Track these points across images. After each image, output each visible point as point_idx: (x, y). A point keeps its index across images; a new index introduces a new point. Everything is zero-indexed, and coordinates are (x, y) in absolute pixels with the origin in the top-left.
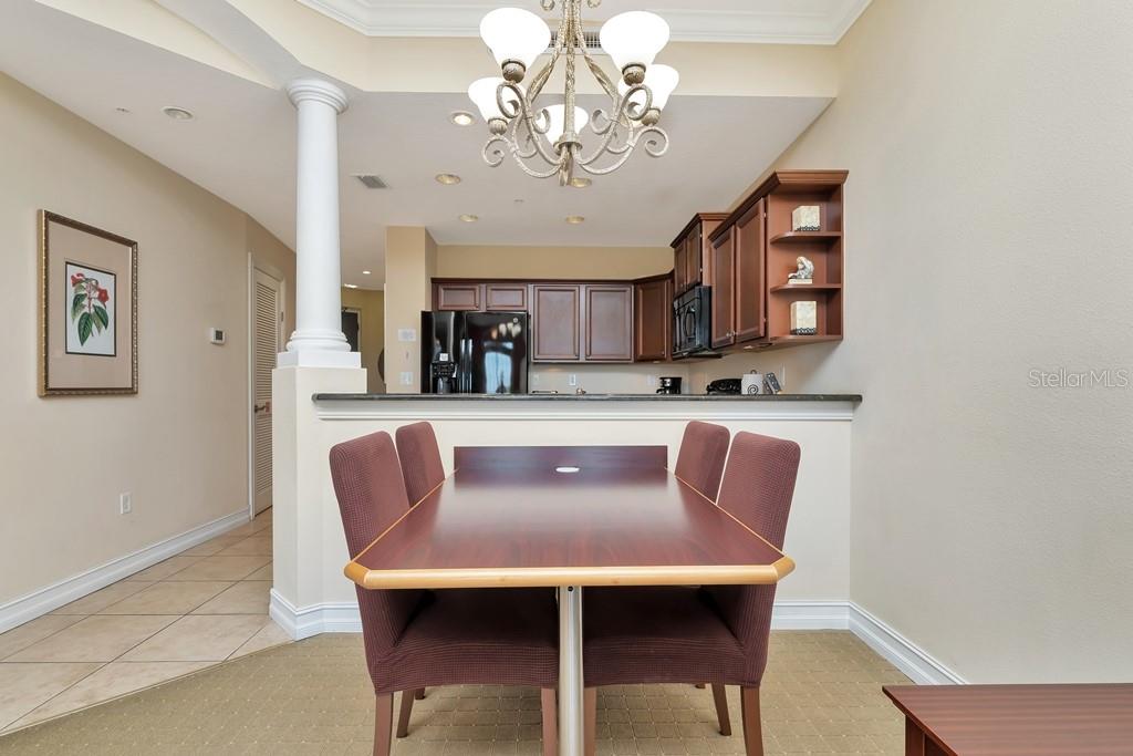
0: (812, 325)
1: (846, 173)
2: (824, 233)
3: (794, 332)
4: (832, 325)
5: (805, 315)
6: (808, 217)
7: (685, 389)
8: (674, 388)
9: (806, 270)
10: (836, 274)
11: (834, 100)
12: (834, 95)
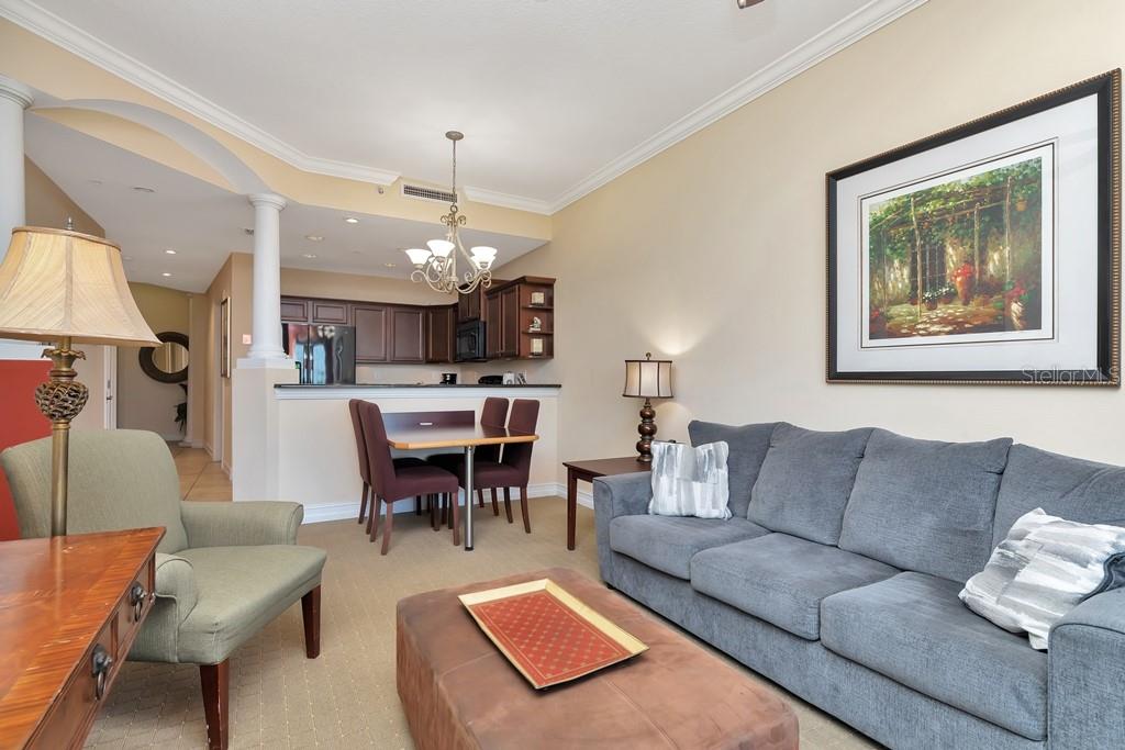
0: (541, 351)
1: (555, 280)
2: (545, 307)
3: (533, 354)
4: (549, 352)
5: (537, 345)
6: (538, 298)
7: (459, 382)
8: (450, 381)
9: (538, 324)
10: (551, 326)
11: (549, 243)
12: (549, 239)
